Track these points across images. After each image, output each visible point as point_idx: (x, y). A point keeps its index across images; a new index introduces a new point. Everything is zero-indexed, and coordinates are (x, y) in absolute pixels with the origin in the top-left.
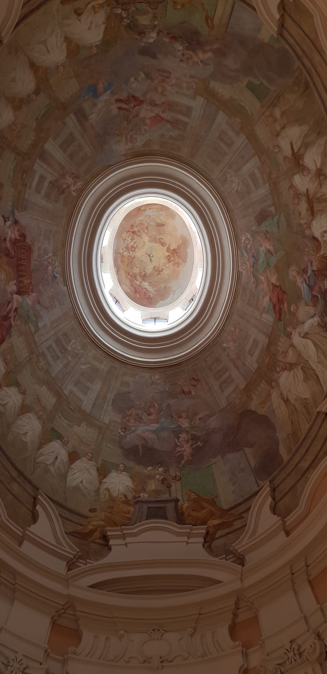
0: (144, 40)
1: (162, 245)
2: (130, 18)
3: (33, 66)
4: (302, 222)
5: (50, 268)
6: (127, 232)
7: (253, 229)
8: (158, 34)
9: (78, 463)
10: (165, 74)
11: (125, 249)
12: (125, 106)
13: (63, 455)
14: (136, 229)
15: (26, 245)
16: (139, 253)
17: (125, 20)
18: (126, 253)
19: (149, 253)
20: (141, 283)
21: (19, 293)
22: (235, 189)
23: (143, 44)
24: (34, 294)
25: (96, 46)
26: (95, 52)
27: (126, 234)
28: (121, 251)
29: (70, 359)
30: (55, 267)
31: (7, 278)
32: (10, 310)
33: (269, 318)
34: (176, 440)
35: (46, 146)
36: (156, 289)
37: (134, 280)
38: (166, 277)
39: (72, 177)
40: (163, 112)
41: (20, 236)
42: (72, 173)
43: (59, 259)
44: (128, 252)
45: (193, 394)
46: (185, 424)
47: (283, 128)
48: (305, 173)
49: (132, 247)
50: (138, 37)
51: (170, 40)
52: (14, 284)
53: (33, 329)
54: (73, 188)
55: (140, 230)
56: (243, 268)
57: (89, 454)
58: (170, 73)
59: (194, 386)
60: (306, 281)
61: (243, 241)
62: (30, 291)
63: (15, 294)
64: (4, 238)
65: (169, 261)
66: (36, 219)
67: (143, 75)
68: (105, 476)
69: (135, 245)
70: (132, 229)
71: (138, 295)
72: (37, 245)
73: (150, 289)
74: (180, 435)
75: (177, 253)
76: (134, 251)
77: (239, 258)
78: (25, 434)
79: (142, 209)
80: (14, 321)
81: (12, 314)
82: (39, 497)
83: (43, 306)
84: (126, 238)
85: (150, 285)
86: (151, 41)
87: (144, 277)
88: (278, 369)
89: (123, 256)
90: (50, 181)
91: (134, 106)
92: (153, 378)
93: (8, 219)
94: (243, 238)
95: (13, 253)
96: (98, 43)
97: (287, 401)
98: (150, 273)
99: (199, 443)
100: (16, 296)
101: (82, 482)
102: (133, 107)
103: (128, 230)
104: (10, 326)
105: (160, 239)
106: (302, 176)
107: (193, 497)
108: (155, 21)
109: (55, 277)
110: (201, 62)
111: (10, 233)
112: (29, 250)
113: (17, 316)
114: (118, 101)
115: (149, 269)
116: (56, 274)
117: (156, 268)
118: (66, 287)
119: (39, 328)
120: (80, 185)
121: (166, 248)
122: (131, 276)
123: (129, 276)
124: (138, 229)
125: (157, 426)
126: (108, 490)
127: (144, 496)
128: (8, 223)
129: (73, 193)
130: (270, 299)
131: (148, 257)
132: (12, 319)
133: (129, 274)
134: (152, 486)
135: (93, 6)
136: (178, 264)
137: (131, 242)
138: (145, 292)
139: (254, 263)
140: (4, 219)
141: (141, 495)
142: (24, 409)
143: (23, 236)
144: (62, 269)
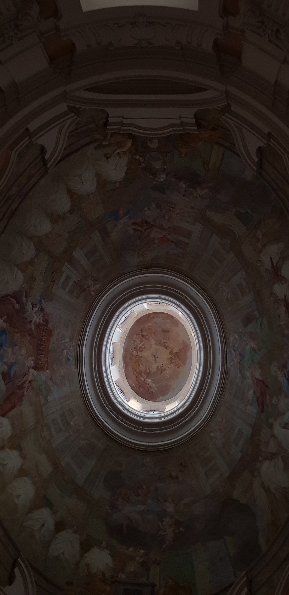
0: (156, 179)
1: (166, 348)
2: (146, 163)
3: (70, 192)
4: (282, 323)
5: (65, 351)
6: (137, 335)
7: (240, 330)
8: (167, 175)
9: (63, 533)
10: (171, 206)
11: (134, 349)
12: (139, 228)
13: (51, 524)
14: (145, 333)
15: (48, 329)
16: (146, 354)
17: (142, 164)
18: (134, 352)
19: (154, 354)
20: (145, 379)
21: (35, 368)
22: (226, 297)
23: (155, 182)
24: (48, 371)
25: (119, 182)
26: (119, 186)
27: (136, 336)
28: (131, 351)
29: (71, 433)
30: (70, 351)
31: (27, 354)
32: (25, 381)
33: (253, 410)
34: (160, 523)
35: (74, 253)
36: (157, 386)
37: (140, 377)
38: (168, 376)
39: (92, 279)
40: (169, 234)
41: (43, 321)
42: (93, 277)
43: (73, 345)
44: (136, 352)
45: (180, 479)
46: (170, 508)
47: (264, 246)
48: (283, 282)
49: (140, 348)
50: (151, 177)
51: (176, 180)
52: (32, 360)
53: (42, 401)
54: (92, 289)
55: (149, 334)
56: (231, 365)
57: (75, 527)
58: (175, 205)
59: (181, 471)
60: (285, 375)
61: (231, 340)
62: (45, 368)
63: (31, 368)
64: (29, 321)
65: (171, 362)
66: (59, 309)
67: (154, 206)
68: (87, 551)
69: (143, 347)
70: (141, 332)
71: (142, 390)
72: (56, 330)
73: (153, 385)
74: (164, 519)
75: (178, 356)
76: (142, 351)
77: (228, 356)
78: (19, 496)
79: (152, 316)
80: (27, 391)
81: (26, 385)
82: (19, 559)
83: (54, 383)
84: (136, 339)
85: (152, 381)
86: (162, 180)
87: (149, 375)
88: (260, 459)
89: (132, 355)
90: (74, 281)
91: (147, 229)
92: (144, 461)
93: (35, 306)
94: (232, 339)
95: (36, 334)
96: (121, 180)
97: (267, 490)
98: (154, 372)
99: (181, 529)
100: (32, 370)
101: (63, 553)
102: (145, 230)
103: (138, 333)
104: (23, 395)
105: (165, 343)
106: (281, 284)
107: (170, 583)
108: (164, 165)
109: (69, 360)
110: (200, 196)
111: (35, 317)
112: (50, 333)
113: (30, 388)
114: (134, 224)
115: (154, 368)
116: (69, 357)
117: (159, 367)
118: (77, 369)
119: (47, 401)
120: (98, 287)
121: (169, 351)
122: (137, 373)
123: (136, 372)
124: (146, 333)
125: (143, 507)
126: (87, 565)
127: (122, 576)
128: (35, 309)
129: (92, 292)
130: (254, 393)
131: (153, 358)
132: (26, 389)
133: (135, 371)
134: (132, 567)
135: (118, 153)
136: (178, 366)
137: (140, 344)
138: (148, 388)
139: (240, 360)
140: (32, 305)
141: (119, 575)
142: (22, 473)
143: (46, 321)
144: (75, 354)
